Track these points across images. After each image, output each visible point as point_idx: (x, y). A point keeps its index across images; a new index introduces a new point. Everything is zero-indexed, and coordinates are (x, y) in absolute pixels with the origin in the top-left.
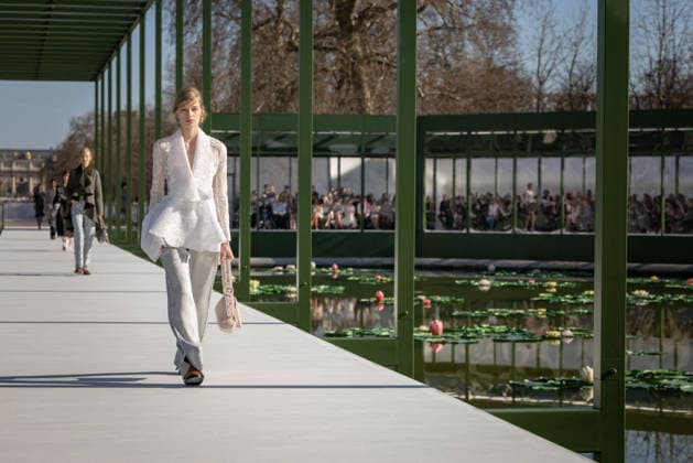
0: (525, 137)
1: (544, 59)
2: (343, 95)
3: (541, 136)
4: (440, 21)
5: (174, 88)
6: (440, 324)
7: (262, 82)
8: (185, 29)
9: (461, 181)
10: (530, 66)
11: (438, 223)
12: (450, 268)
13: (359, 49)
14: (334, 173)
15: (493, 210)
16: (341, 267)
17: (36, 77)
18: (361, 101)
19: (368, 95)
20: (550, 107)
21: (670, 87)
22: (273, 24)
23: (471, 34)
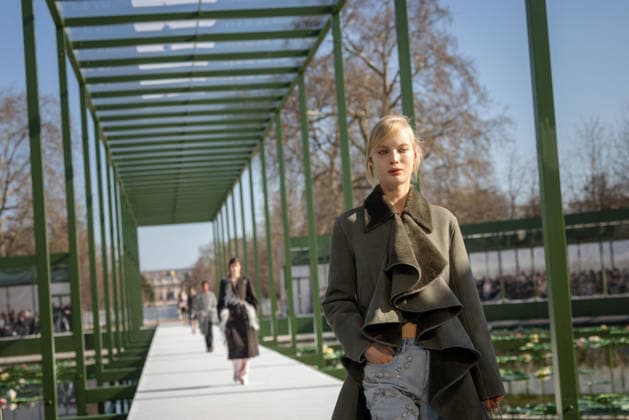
0: (504, 237)
1: (514, 182)
3: (516, 236)
4: (441, 162)
5: (264, 223)
7: (324, 212)
8: (268, 183)
10: (504, 187)
15: (487, 288)
17: (173, 221)
20: (520, 214)
21: (601, 195)
22: (328, 174)
23: (463, 169)
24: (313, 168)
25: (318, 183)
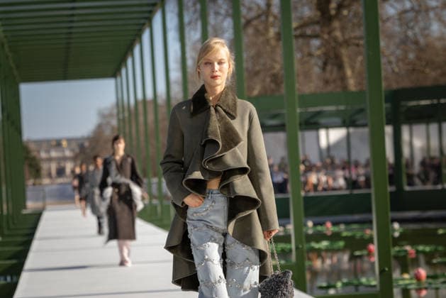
2: (328, 75)
4: (408, 5)
6: (423, 272)
7: (257, 68)
8: (187, 30)
9: (434, 143)
11: (417, 181)
12: (429, 220)
13: (338, 34)
14: (323, 143)
16: (335, 224)
18: (343, 78)
19: (349, 72)
22: (263, 18)
23: (436, 15)
24: (244, 11)
25: (250, 31)
